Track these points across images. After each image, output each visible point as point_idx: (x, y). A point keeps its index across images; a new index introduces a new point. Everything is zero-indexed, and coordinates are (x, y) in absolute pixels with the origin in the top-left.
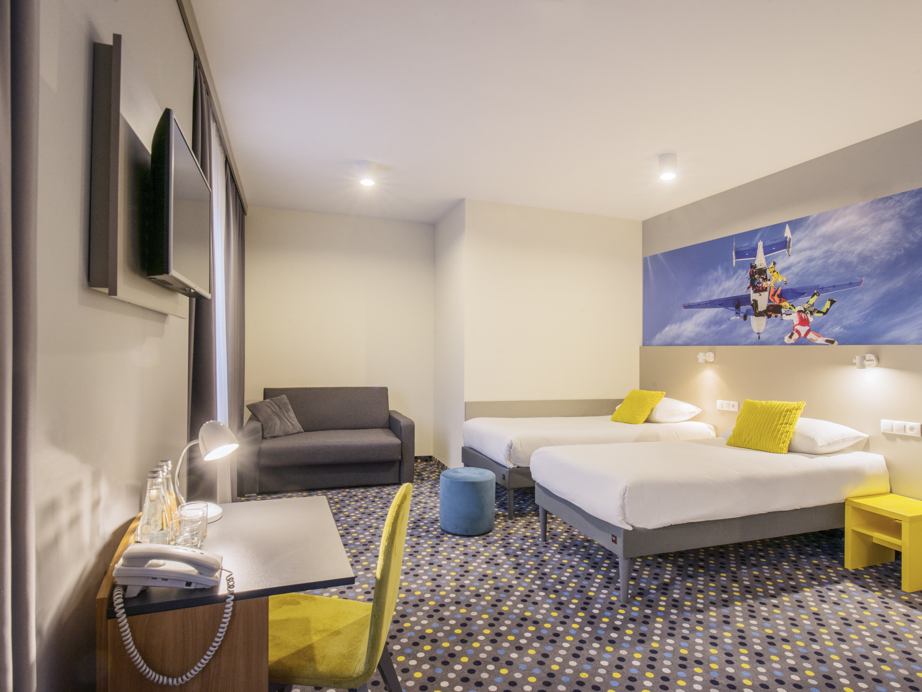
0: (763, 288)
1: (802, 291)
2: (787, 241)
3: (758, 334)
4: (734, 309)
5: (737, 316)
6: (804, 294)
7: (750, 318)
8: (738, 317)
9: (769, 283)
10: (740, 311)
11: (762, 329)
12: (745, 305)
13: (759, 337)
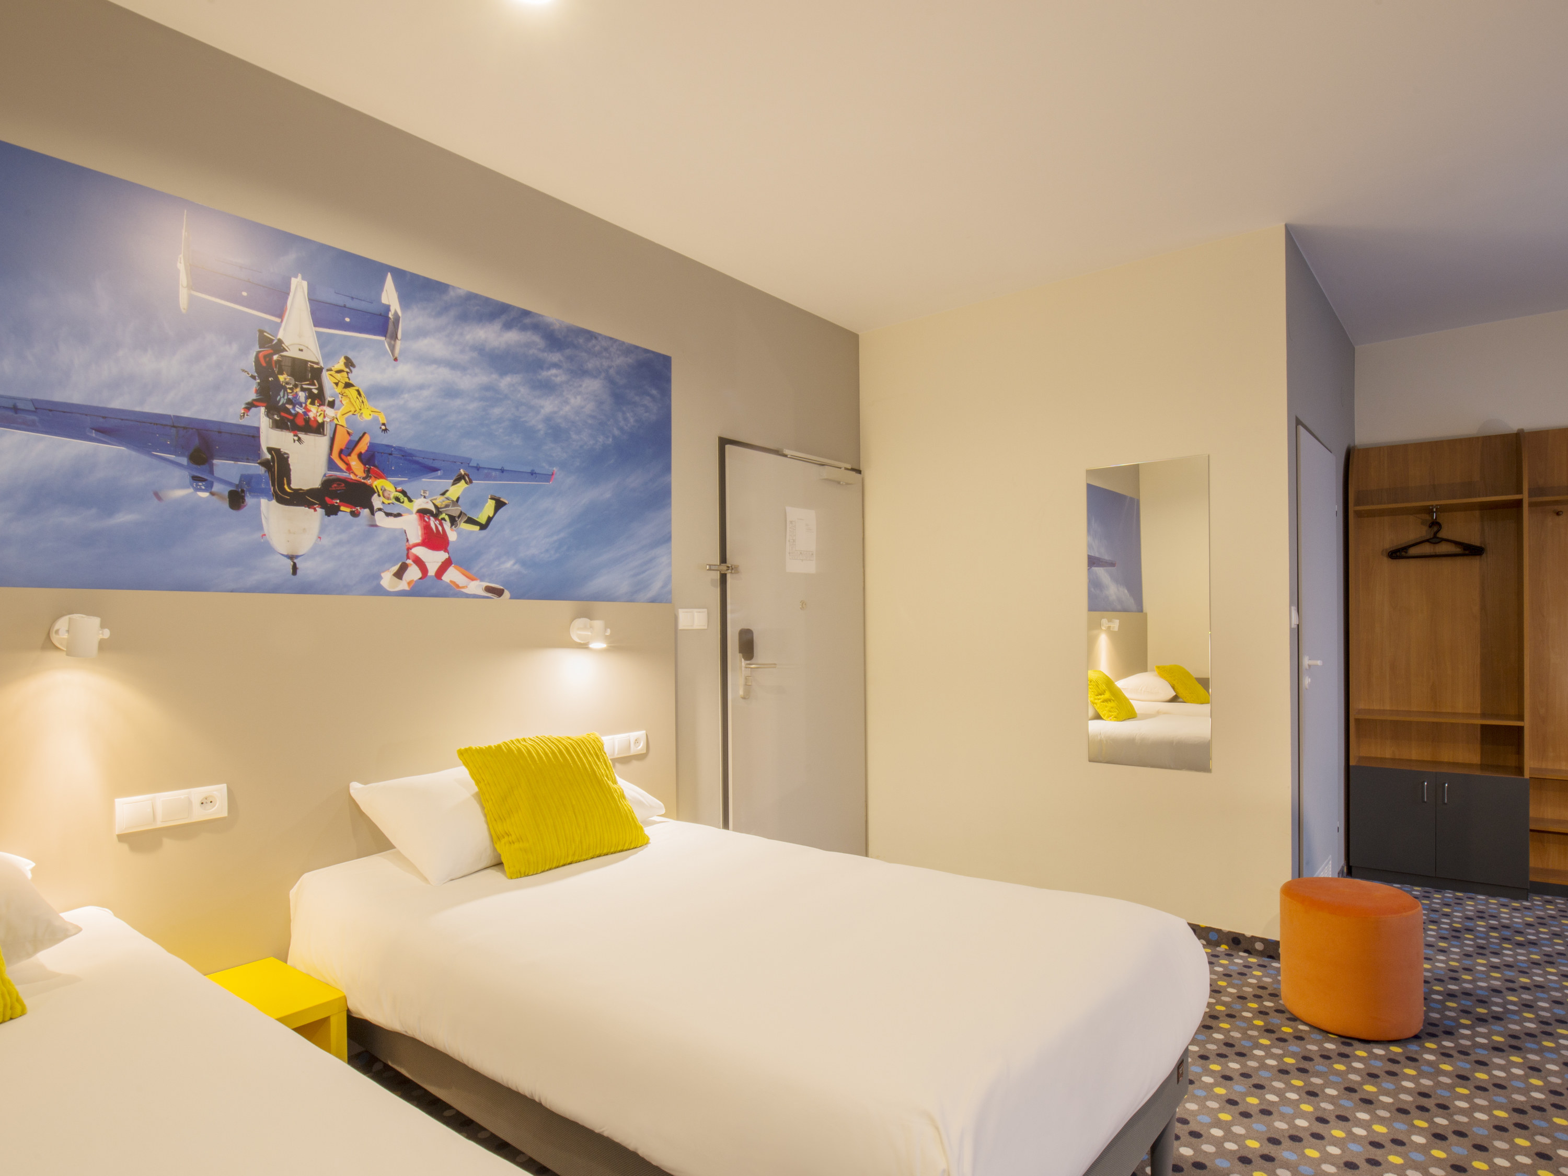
0: (307, 421)
1: (429, 463)
2: (387, 318)
3: (291, 557)
4: (184, 461)
5: (200, 490)
6: (435, 470)
7: (259, 505)
8: (204, 495)
9: (330, 412)
10: (211, 472)
11: (305, 543)
12: (236, 460)
13: (295, 569)
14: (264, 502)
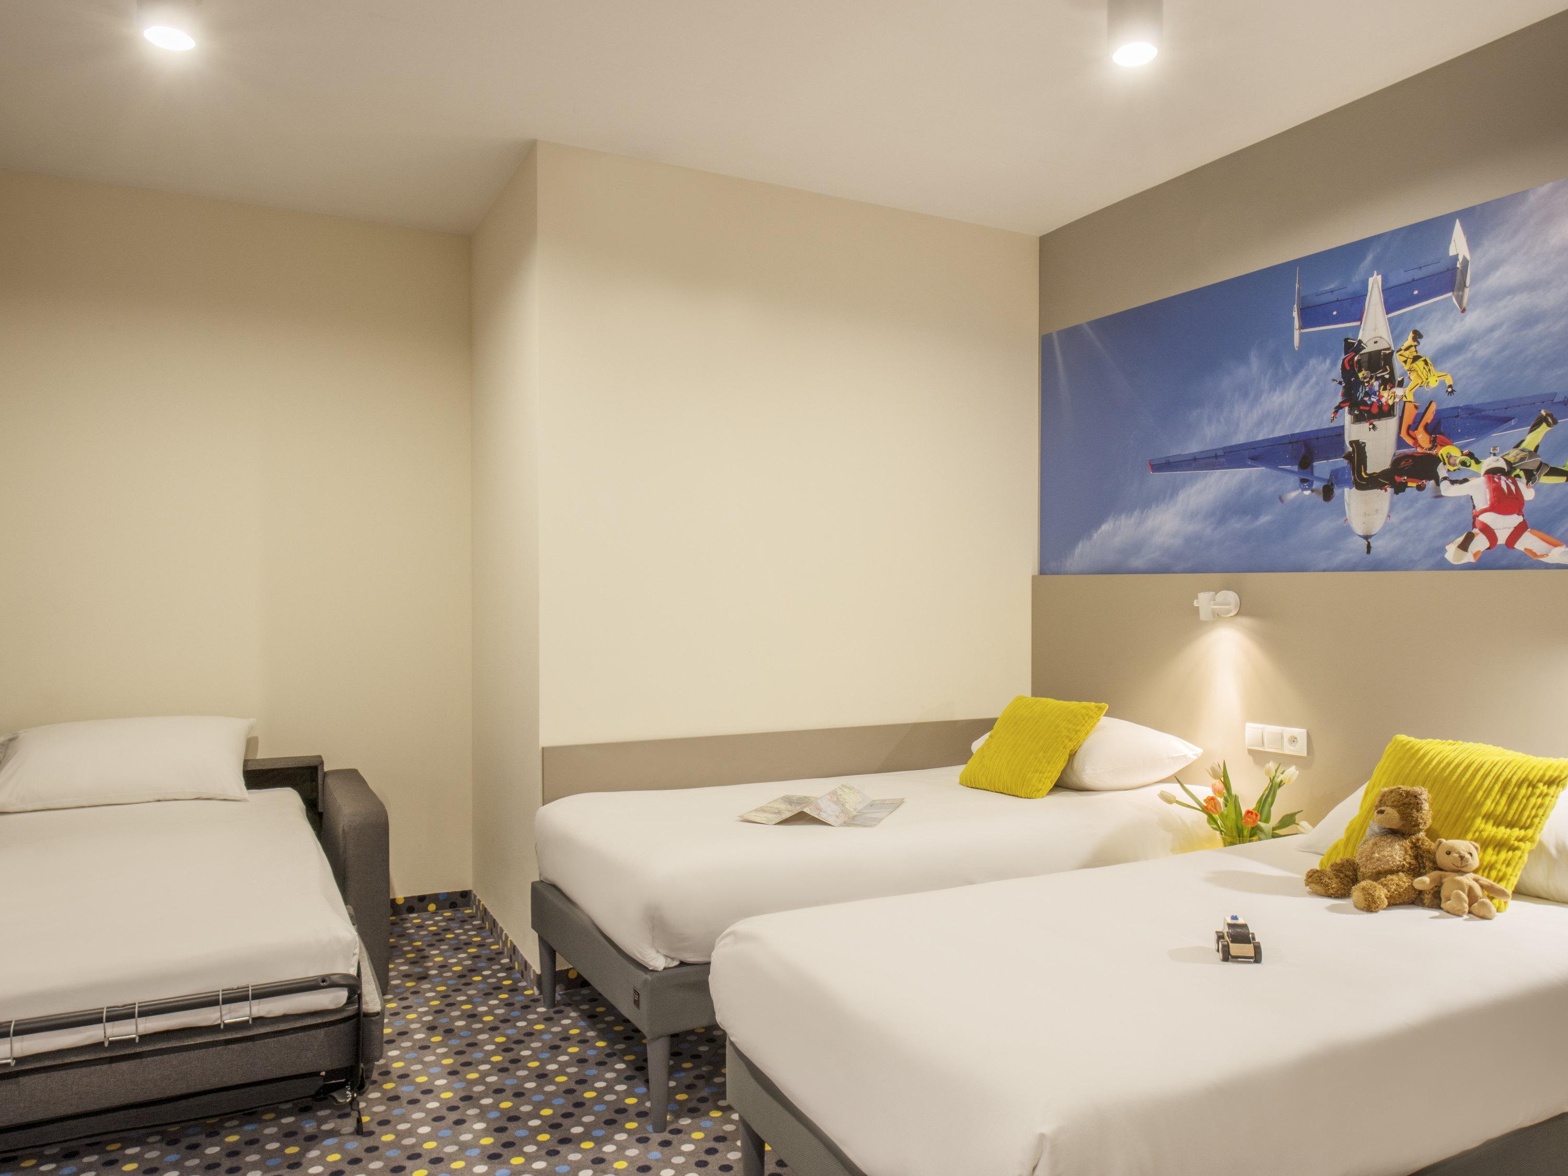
0: (1380, 407)
1: (1502, 414)
2: (1456, 269)
3: (1366, 537)
4: (1295, 468)
5: (1306, 489)
6: (1508, 419)
7: (1343, 493)
8: (1307, 493)
9: (1399, 391)
10: (1312, 473)
11: (1377, 524)
12: (1328, 458)
13: (1369, 547)
14: (1346, 490)
